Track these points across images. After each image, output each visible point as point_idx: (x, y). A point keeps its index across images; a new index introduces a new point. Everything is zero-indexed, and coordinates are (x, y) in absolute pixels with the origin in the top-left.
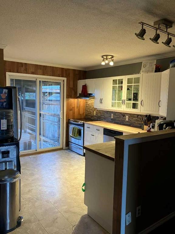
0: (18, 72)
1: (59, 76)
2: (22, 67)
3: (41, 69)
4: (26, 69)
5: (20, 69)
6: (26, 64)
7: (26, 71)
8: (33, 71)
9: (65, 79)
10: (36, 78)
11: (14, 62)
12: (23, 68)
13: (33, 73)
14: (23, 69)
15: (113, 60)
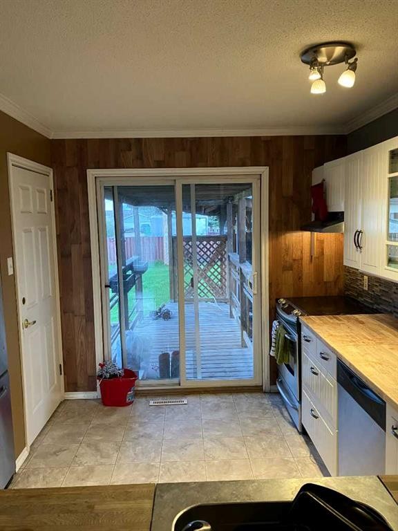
0: (117, 166)
1: (244, 165)
2: (130, 150)
3: (184, 150)
4: (142, 154)
5: (123, 157)
6: (139, 140)
7: (141, 159)
8: (161, 159)
9: (264, 171)
10: (174, 178)
11: (108, 139)
12: (131, 152)
13: (160, 165)
14: (131, 155)
15: (353, 67)
